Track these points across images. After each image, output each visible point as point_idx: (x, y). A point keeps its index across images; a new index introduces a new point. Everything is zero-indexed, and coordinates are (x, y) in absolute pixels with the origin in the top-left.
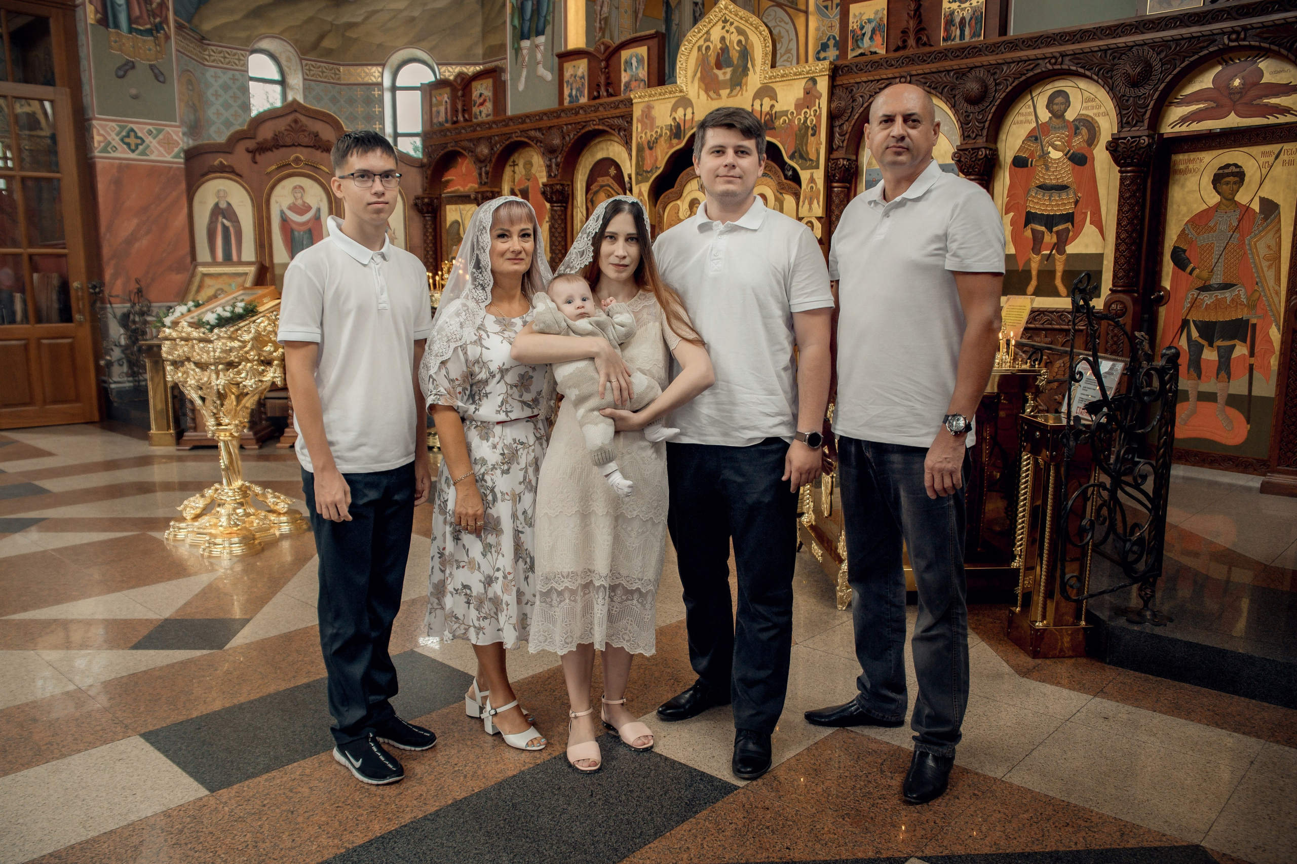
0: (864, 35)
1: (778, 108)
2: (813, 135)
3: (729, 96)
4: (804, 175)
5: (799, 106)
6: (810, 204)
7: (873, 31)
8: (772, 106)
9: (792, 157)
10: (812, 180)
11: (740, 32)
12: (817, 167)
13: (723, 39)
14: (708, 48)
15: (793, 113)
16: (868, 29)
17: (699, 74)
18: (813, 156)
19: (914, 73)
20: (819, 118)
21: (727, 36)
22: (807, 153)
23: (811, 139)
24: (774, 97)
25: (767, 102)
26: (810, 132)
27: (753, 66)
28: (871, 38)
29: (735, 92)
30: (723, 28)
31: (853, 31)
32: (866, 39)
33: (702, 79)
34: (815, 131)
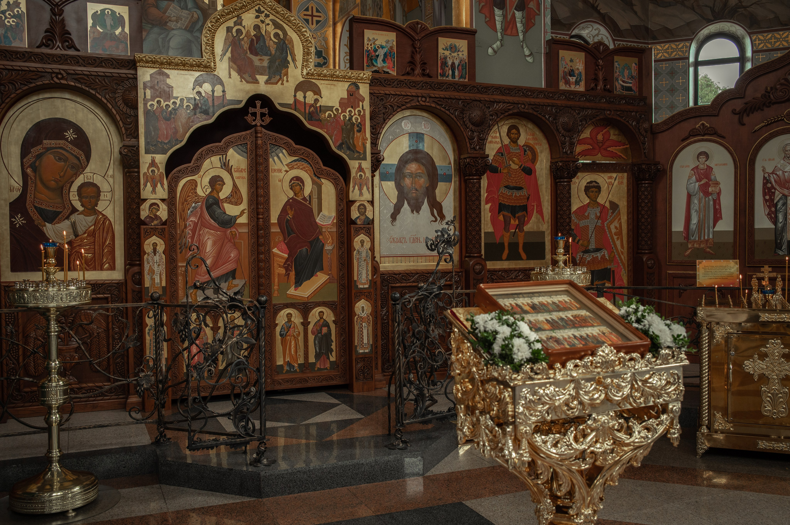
0: (378, 56)
1: (323, 102)
2: (359, 131)
3: (267, 82)
4: (353, 165)
5: (342, 103)
6: (360, 189)
7: (385, 55)
8: (316, 101)
9: (340, 147)
10: (360, 169)
11: (277, 25)
12: (365, 159)
13: (257, 27)
14: (239, 32)
15: (337, 110)
16: (381, 52)
17: (229, 54)
18: (360, 149)
19: (433, 96)
20: (363, 117)
21: (263, 26)
22: (354, 146)
23: (357, 135)
24: (317, 92)
25: (310, 97)
26: (356, 129)
27: (294, 60)
28: (384, 61)
29: (273, 80)
30: (257, 17)
31: (368, 51)
32: (380, 60)
33: (233, 60)
34: (361, 128)
